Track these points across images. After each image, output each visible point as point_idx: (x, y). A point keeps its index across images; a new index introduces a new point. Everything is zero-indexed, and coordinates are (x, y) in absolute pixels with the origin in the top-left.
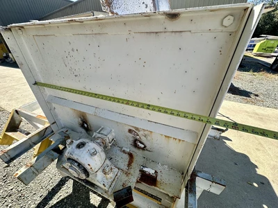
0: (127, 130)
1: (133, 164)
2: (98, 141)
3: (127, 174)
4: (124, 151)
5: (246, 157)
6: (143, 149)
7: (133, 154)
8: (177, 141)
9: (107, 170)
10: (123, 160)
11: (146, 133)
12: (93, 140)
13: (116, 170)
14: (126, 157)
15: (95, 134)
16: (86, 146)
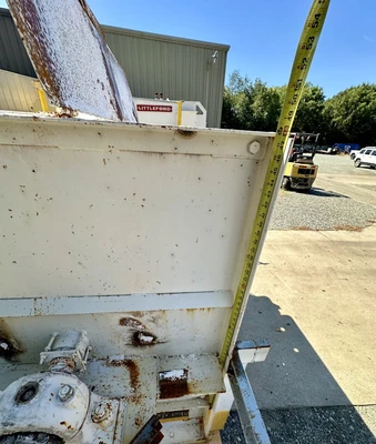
0: (118, 322)
1: (140, 378)
2: (59, 367)
3: (136, 399)
4: (115, 363)
5: (266, 299)
6: (151, 344)
7: (134, 359)
8: (206, 311)
9: (101, 411)
10: (119, 380)
11: (154, 315)
12: (46, 369)
13: (114, 404)
14: (124, 371)
15: (43, 356)
16: (41, 389)
